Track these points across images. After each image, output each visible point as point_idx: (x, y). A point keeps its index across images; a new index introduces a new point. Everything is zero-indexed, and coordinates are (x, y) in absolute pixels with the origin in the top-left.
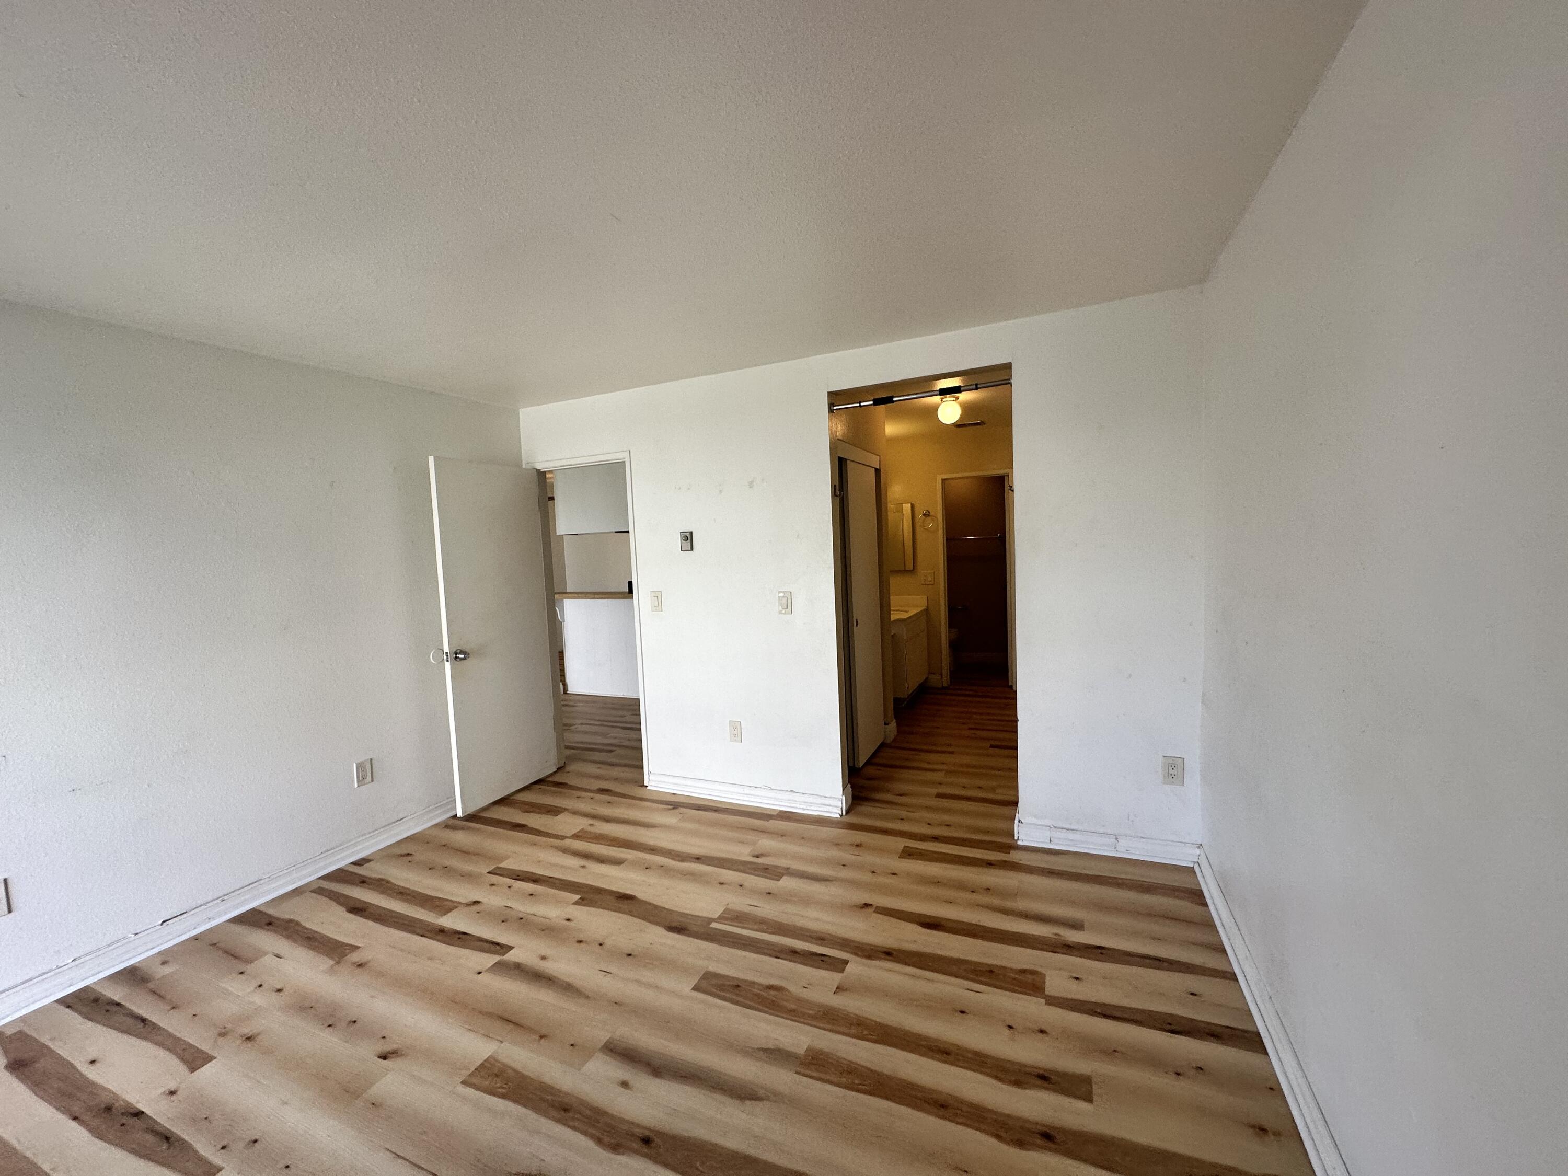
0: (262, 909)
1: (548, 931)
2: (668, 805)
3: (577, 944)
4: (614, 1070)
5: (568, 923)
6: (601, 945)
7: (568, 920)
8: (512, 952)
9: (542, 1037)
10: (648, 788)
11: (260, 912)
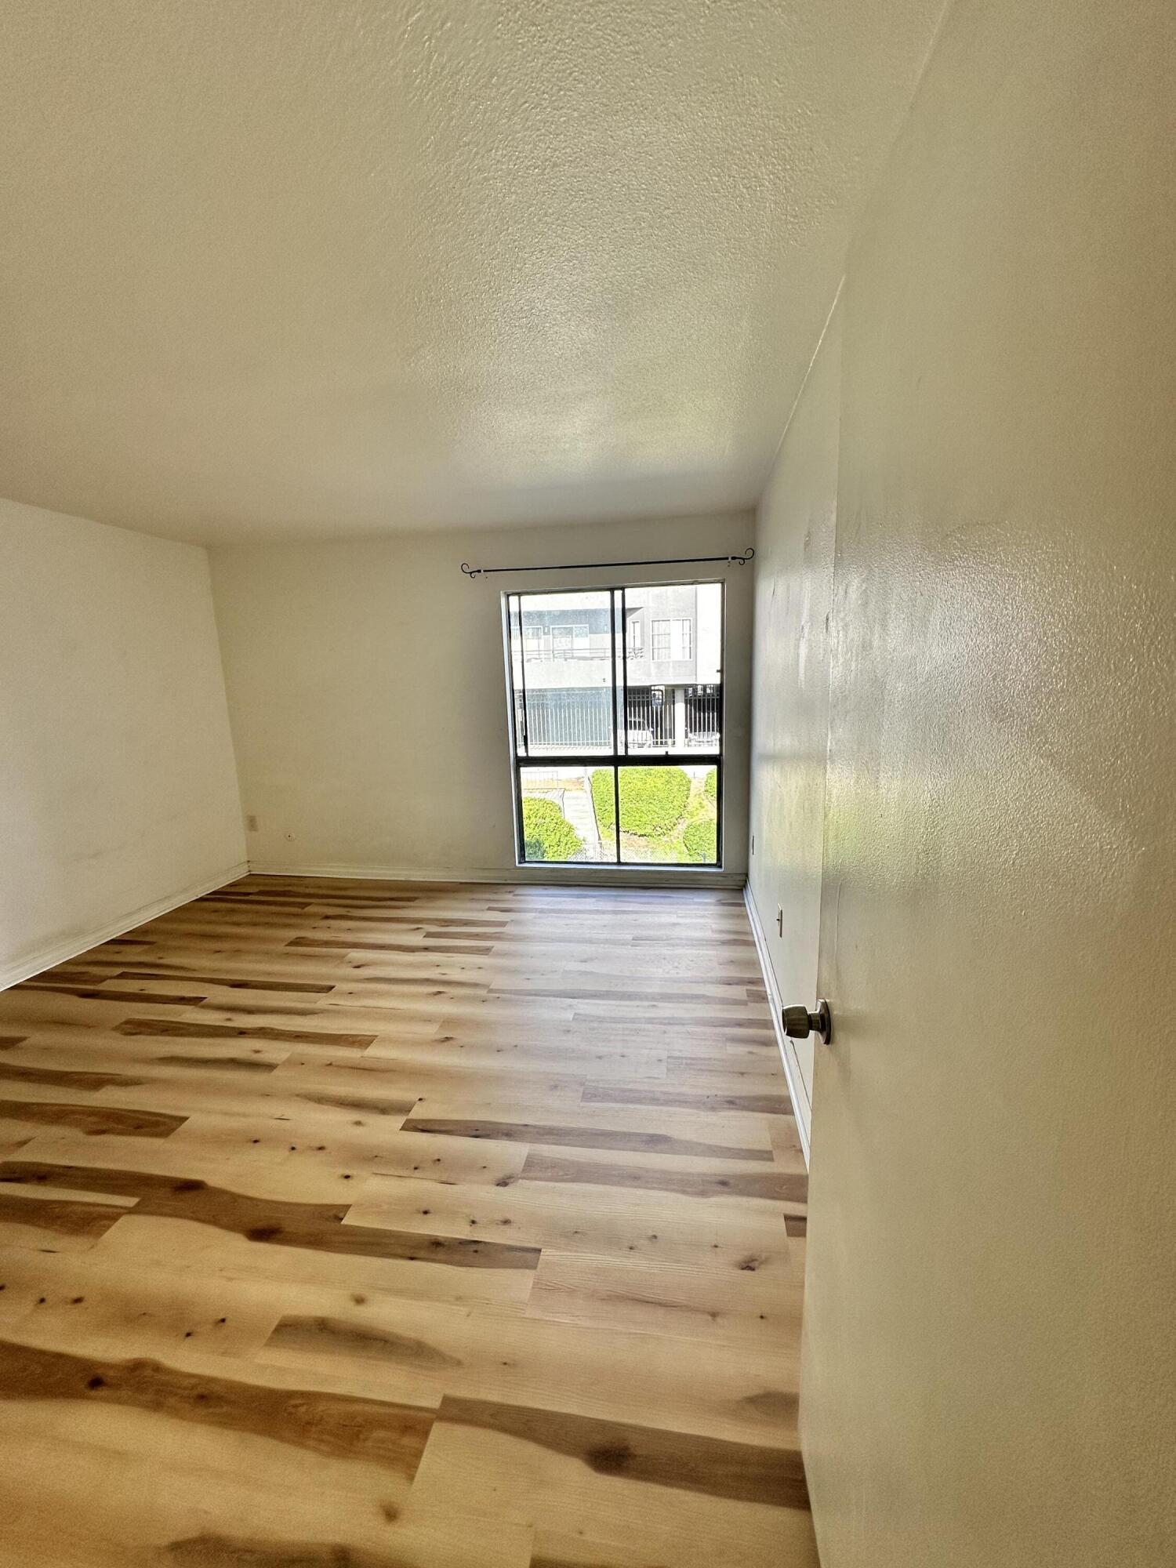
1: (372, 1158)
3: (325, 1145)
4: (265, 1057)
5: (348, 1172)
6: (293, 1149)
7: (347, 1177)
8: (401, 1125)
9: (330, 1064)
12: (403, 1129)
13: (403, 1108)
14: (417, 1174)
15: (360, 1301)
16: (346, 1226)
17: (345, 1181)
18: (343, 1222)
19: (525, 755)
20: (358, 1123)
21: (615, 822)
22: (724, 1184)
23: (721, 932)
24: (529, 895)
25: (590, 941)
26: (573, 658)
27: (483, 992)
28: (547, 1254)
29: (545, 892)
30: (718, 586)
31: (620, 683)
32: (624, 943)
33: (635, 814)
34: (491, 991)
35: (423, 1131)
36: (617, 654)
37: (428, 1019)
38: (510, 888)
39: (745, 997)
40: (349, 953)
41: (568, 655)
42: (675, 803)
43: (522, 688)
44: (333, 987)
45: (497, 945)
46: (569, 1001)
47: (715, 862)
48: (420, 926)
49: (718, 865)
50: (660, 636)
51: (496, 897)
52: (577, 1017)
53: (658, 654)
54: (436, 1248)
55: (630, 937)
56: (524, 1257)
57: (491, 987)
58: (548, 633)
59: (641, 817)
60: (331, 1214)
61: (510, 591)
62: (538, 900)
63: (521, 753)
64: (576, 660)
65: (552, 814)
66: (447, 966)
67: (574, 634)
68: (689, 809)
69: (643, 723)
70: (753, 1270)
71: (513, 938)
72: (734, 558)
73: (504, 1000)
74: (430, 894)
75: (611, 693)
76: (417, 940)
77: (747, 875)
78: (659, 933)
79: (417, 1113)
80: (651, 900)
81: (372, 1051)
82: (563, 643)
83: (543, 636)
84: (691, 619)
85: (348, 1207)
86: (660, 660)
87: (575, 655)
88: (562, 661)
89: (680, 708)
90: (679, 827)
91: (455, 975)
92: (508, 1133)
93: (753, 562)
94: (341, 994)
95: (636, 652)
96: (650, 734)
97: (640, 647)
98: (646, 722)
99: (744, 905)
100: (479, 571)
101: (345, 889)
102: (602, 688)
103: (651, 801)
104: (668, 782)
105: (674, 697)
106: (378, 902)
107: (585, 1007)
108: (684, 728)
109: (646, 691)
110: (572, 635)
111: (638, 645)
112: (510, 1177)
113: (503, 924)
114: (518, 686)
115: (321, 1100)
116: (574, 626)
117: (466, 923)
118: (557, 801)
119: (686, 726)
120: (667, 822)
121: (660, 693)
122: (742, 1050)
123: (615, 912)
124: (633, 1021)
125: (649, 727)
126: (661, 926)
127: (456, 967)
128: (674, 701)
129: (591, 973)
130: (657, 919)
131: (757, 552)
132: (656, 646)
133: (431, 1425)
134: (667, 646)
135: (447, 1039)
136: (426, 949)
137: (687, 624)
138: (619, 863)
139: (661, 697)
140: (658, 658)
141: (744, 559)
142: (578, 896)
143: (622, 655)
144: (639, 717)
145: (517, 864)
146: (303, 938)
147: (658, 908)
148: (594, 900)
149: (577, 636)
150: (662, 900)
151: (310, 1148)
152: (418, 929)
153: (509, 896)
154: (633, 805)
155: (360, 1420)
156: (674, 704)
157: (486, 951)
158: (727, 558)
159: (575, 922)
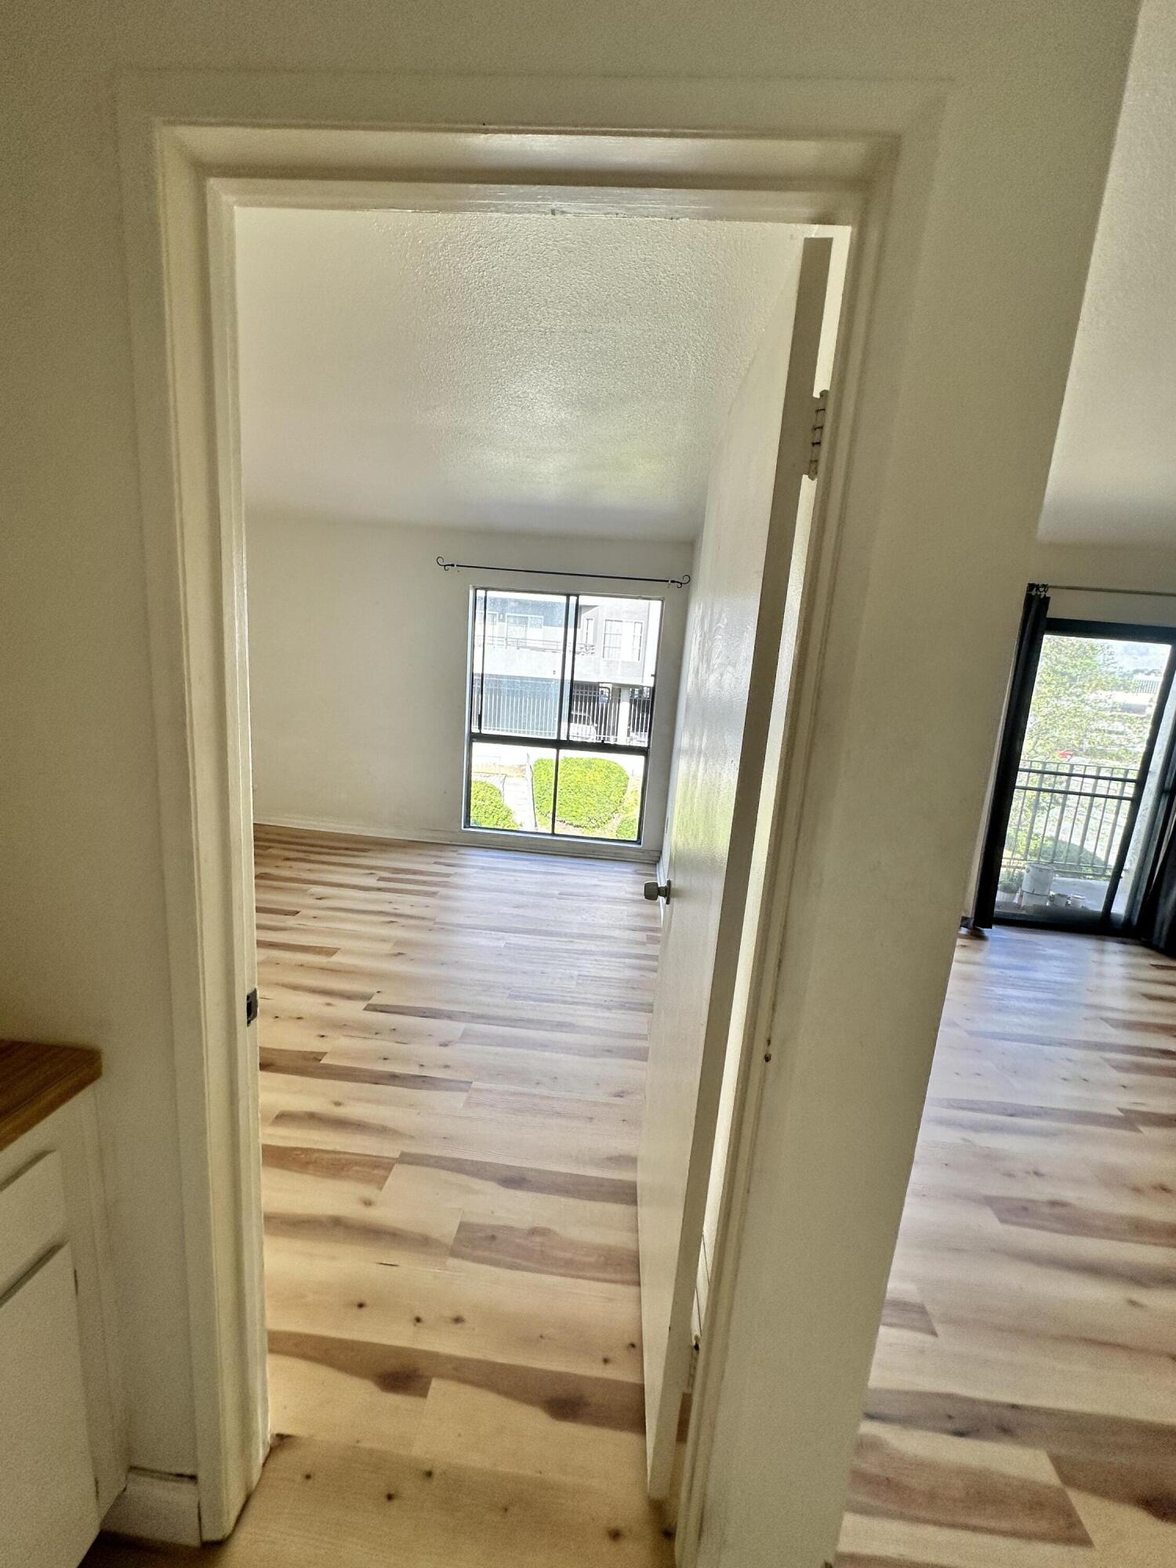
1: (342, 1026)
3: (303, 1016)
5: (323, 1033)
6: (277, 1017)
7: (323, 1036)
8: (363, 1007)
9: (303, 965)
12: (365, 1009)
13: (365, 997)
14: (378, 1036)
15: (338, 1104)
16: (323, 1064)
17: (321, 1039)
18: (322, 1062)
19: (478, 731)
20: (329, 1004)
21: (551, 811)
22: (609, 1051)
23: (633, 893)
24: (470, 855)
25: (522, 893)
26: (525, 647)
27: (430, 924)
28: (475, 1084)
29: (485, 854)
30: (660, 602)
31: (568, 677)
32: (551, 896)
33: (573, 805)
34: (436, 923)
35: (382, 1011)
36: (568, 648)
37: (384, 940)
38: (453, 849)
39: (645, 941)
40: (311, 888)
41: (520, 644)
42: (612, 798)
43: (481, 673)
44: (298, 912)
45: (442, 891)
46: (501, 934)
47: (635, 839)
48: (373, 872)
49: (638, 842)
50: (612, 636)
51: (439, 854)
52: (508, 946)
53: (609, 652)
54: (393, 1079)
55: (557, 892)
56: (461, 1086)
57: (437, 920)
58: (503, 620)
59: (578, 808)
60: (312, 1056)
61: (478, 585)
62: (478, 859)
63: (475, 730)
64: (528, 650)
65: (493, 798)
66: (396, 902)
67: (529, 623)
68: (625, 804)
69: (588, 717)
70: (622, 1097)
71: (457, 887)
72: (673, 582)
73: (448, 930)
74: (384, 848)
75: (559, 684)
76: (372, 882)
77: (661, 852)
78: (581, 891)
79: (375, 1000)
80: (576, 866)
81: (335, 959)
82: (517, 632)
83: (498, 623)
84: (643, 622)
85: (325, 1053)
86: (610, 659)
87: (528, 645)
88: (514, 649)
89: (625, 707)
90: (614, 821)
91: (406, 910)
92: (450, 1016)
93: (689, 588)
94: (306, 917)
95: (588, 648)
96: (593, 729)
97: (592, 644)
98: (591, 718)
99: (656, 876)
100: (453, 565)
101: (302, 837)
102: (551, 680)
103: (589, 793)
104: (607, 777)
105: (620, 696)
106: (334, 850)
107: (515, 939)
108: (627, 727)
109: (594, 687)
110: (526, 624)
111: (590, 642)
112: (450, 1042)
113: (448, 875)
114: (477, 670)
115: (295, 988)
116: (529, 616)
117: (415, 872)
118: (499, 786)
119: (629, 725)
120: (602, 815)
121: (607, 690)
122: (636, 974)
123: (545, 873)
124: (552, 950)
125: (593, 722)
126: (585, 886)
127: (405, 904)
128: (619, 700)
129: (523, 916)
130: (580, 881)
131: (693, 580)
132: (607, 645)
133: (393, 1165)
134: (618, 646)
135: (400, 954)
136: (379, 889)
137: (638, 626)
138: (553, 834)
139: (607, 695)
140: (608, 657)
141: (681, 584)
142: (515, 859)
143: (572, 650)
144: (585, 711)
145: (463, 828)
146: (266, 873)
147: (585, 873)
148: (528, 862)
149: (531, 625)
150: (588, 867)
151: (291, 1018)
152: (372, 874)
153: (455, 854)
154: (571, 796)
155: (344, 1162)
156: (619, 703)
157: (433, 894)
158: (667, 581)
159: (512, 878)
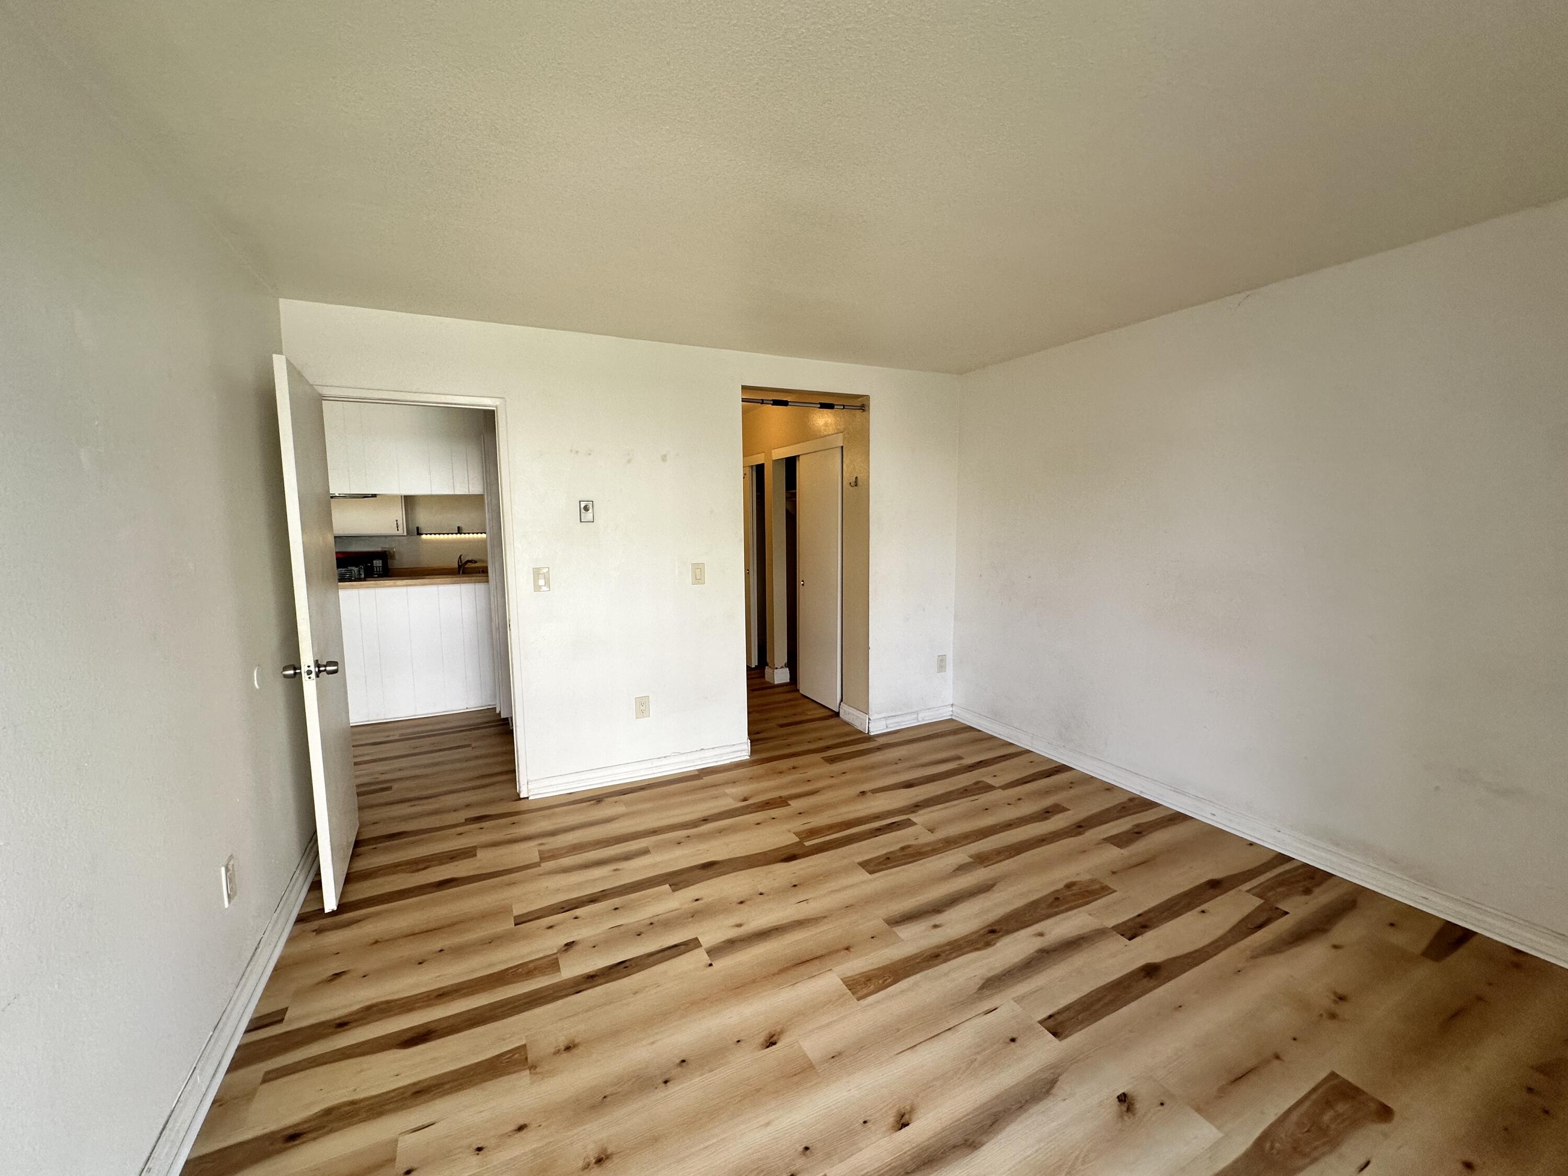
0: (196, 1154)
2: (589, 801)
3: (744, 905)
8: (703, 940)
9: (847, 949)
10: (530, 799)
11: (201, 1159)
